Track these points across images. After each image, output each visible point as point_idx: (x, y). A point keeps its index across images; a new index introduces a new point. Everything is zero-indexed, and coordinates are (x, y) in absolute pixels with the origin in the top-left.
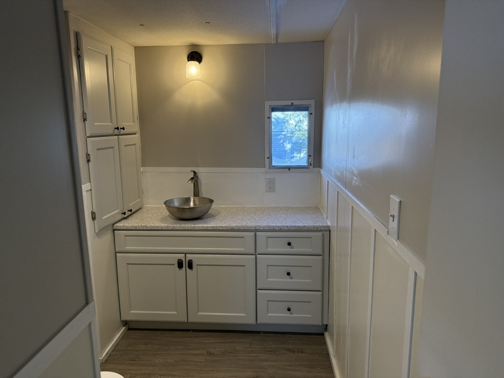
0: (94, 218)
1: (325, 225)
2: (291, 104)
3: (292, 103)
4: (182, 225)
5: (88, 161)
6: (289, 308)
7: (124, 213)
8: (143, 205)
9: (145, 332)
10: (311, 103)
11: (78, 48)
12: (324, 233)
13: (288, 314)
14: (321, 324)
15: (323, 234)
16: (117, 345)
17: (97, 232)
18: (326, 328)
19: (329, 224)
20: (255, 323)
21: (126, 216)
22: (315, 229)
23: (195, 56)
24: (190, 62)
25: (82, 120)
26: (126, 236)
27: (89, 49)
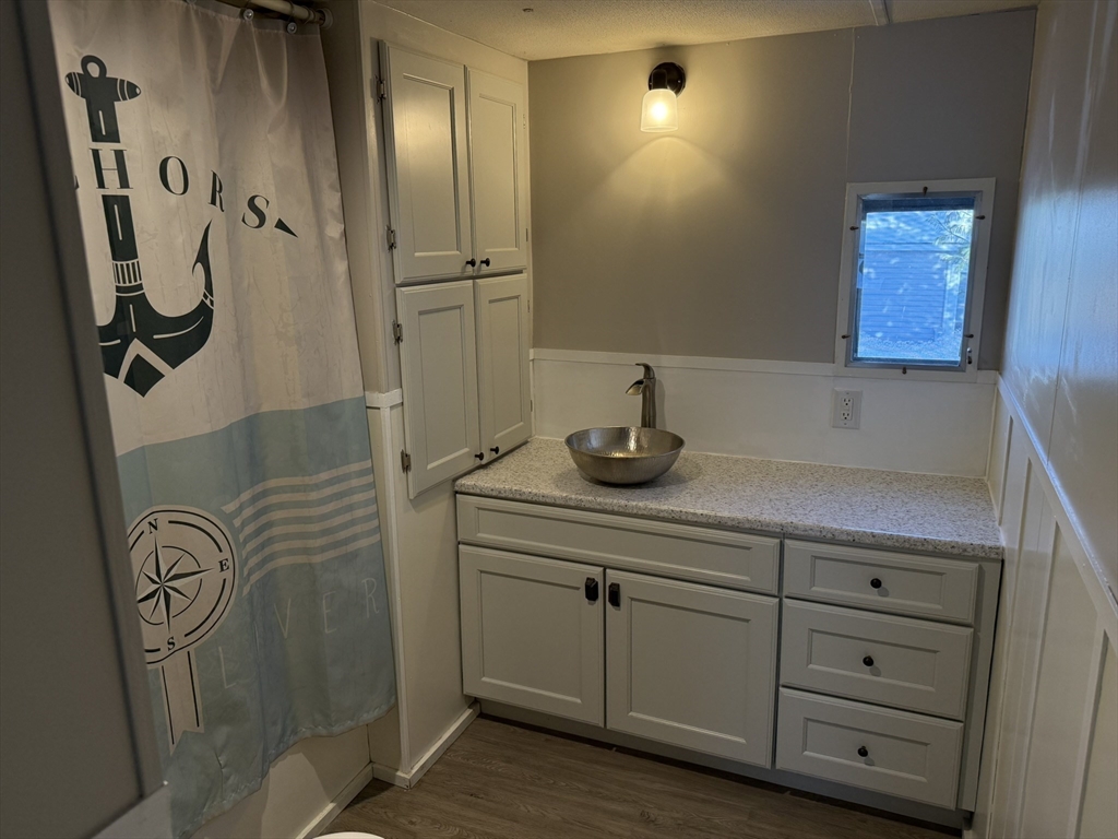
0: (406, 467)
1: (989, 543)
2: (921, 191)
3: (926, 189)
4: (599, 499)
5: (398, 340)
6: (864, 747)
7: (481, 456)
8: (530, 437)
9: (512, 728)
10: (987, 185)
11: (380, 80)
12: (986, 566)
13: (860, 764)
14: (952, 807)
15: (980, 568)
16: (448, 748)
17: (411, 497)
18: (969, 819)
19: (1003, 542)
20: (768, 766)
21: (482, 463)
22: (956, 551)
23: (668, 75)
24: (653, 91)
25: (387, 247)
26: (479, 509)
27: (406, 77)
